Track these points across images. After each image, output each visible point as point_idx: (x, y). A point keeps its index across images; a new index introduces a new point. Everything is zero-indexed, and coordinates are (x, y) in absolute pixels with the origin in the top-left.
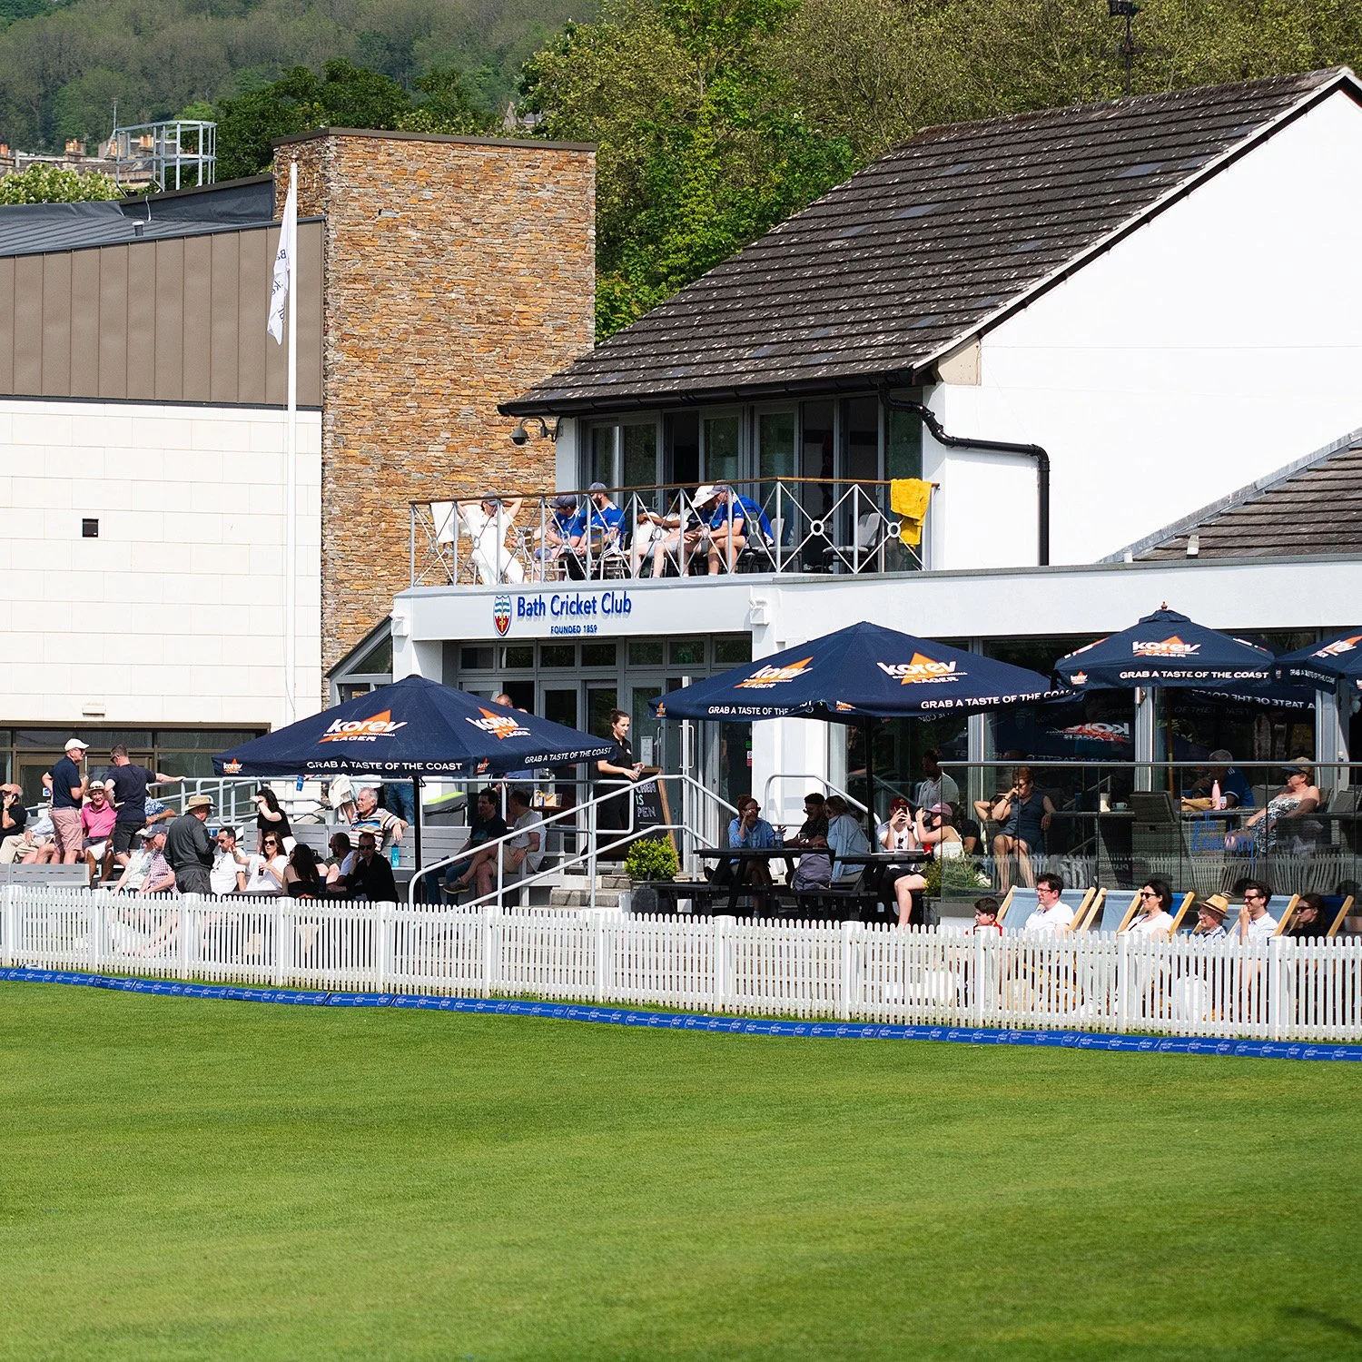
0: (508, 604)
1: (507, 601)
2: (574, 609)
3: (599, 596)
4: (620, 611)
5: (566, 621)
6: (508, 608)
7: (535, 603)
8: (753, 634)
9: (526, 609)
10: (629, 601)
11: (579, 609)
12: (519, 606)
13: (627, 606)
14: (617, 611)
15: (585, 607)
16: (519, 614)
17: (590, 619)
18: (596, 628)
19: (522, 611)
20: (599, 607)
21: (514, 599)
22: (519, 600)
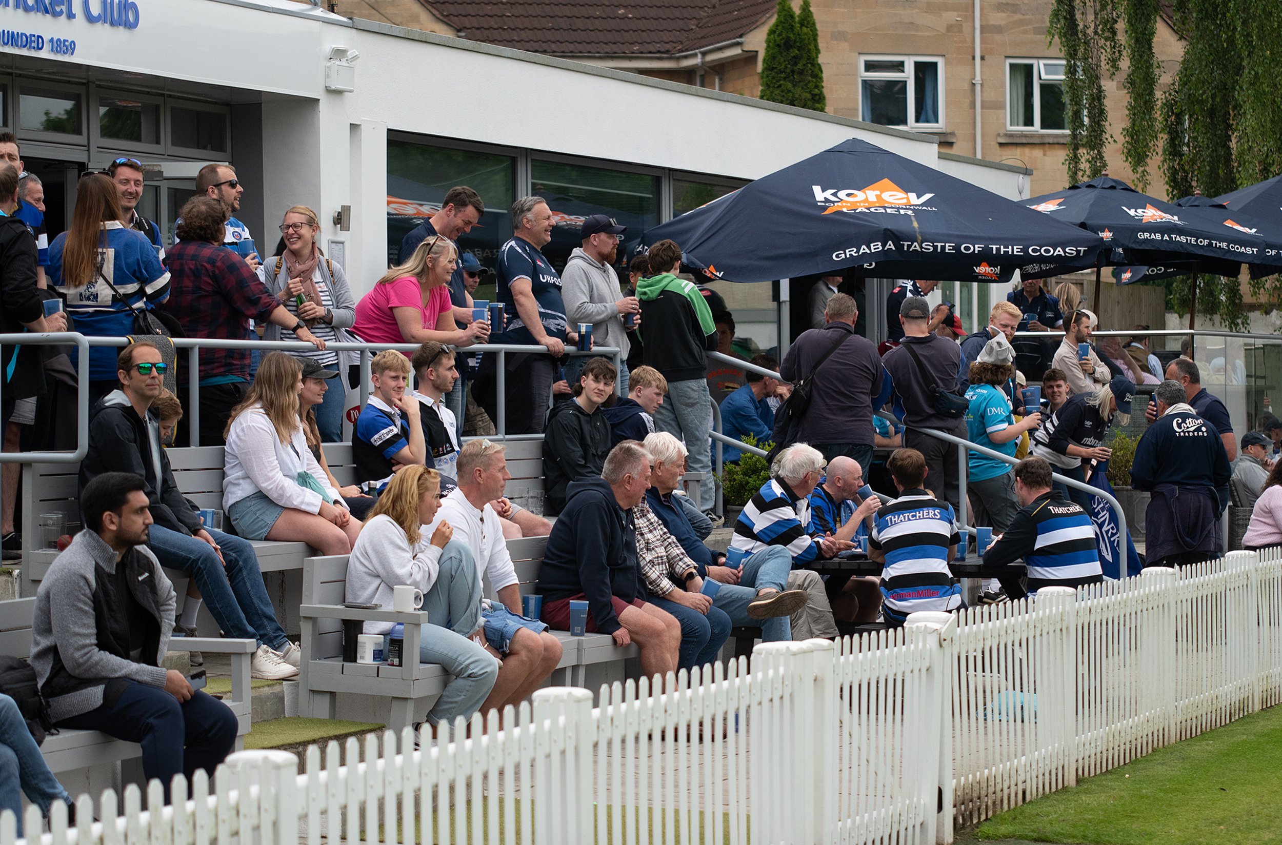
8: (321, 104)
10: (134, 7)
11: (40, 3)
13: (131, 16)
14: (112, 22)
15: (52, 1)
17: (61, 29)
18: (72, 48)
20: (78, 5)
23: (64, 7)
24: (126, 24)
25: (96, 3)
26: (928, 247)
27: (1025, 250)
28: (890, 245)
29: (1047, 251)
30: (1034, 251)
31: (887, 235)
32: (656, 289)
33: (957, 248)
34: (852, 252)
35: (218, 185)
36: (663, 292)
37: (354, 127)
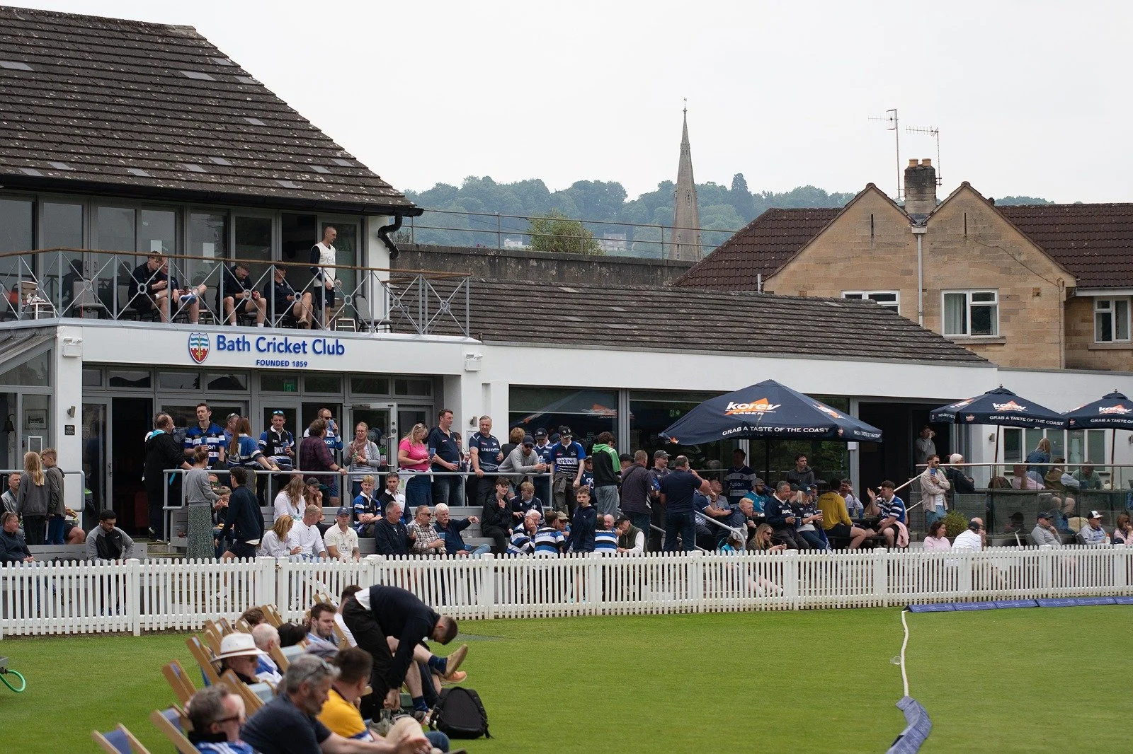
0: (206, 340)
1: (205, 337)
2: (282, 348)
3: (309, 341)
4: (333, 353)
5: (271, 356)
6: (206, 343)
7: (238, 342)
8: (462, 377)
9: (227, 345)
10: (342, 346)
11: (287, 348)
12: (219, 343)
13: (340, 350)
14: (329, 353)
15: (294, 348)
16: (219, 348)
17: (300, 357)
18: (306, 364)
19: (221, 346)
20: (309, 348)
21: (213, 339)
22: (219, 337)
23: (301, 350)
24: (338, 353)
25: (319, 347)
26: (761, 429)
27: (802, 430)
28: (746, 428)
29: (812, 430)
30: (806, 430)
31: (743, 424)
32: (599, 449)
33: (773, 429)
34: (730, 432)
35: (322, 417)
36: (601, 451)
37: (486, 385)
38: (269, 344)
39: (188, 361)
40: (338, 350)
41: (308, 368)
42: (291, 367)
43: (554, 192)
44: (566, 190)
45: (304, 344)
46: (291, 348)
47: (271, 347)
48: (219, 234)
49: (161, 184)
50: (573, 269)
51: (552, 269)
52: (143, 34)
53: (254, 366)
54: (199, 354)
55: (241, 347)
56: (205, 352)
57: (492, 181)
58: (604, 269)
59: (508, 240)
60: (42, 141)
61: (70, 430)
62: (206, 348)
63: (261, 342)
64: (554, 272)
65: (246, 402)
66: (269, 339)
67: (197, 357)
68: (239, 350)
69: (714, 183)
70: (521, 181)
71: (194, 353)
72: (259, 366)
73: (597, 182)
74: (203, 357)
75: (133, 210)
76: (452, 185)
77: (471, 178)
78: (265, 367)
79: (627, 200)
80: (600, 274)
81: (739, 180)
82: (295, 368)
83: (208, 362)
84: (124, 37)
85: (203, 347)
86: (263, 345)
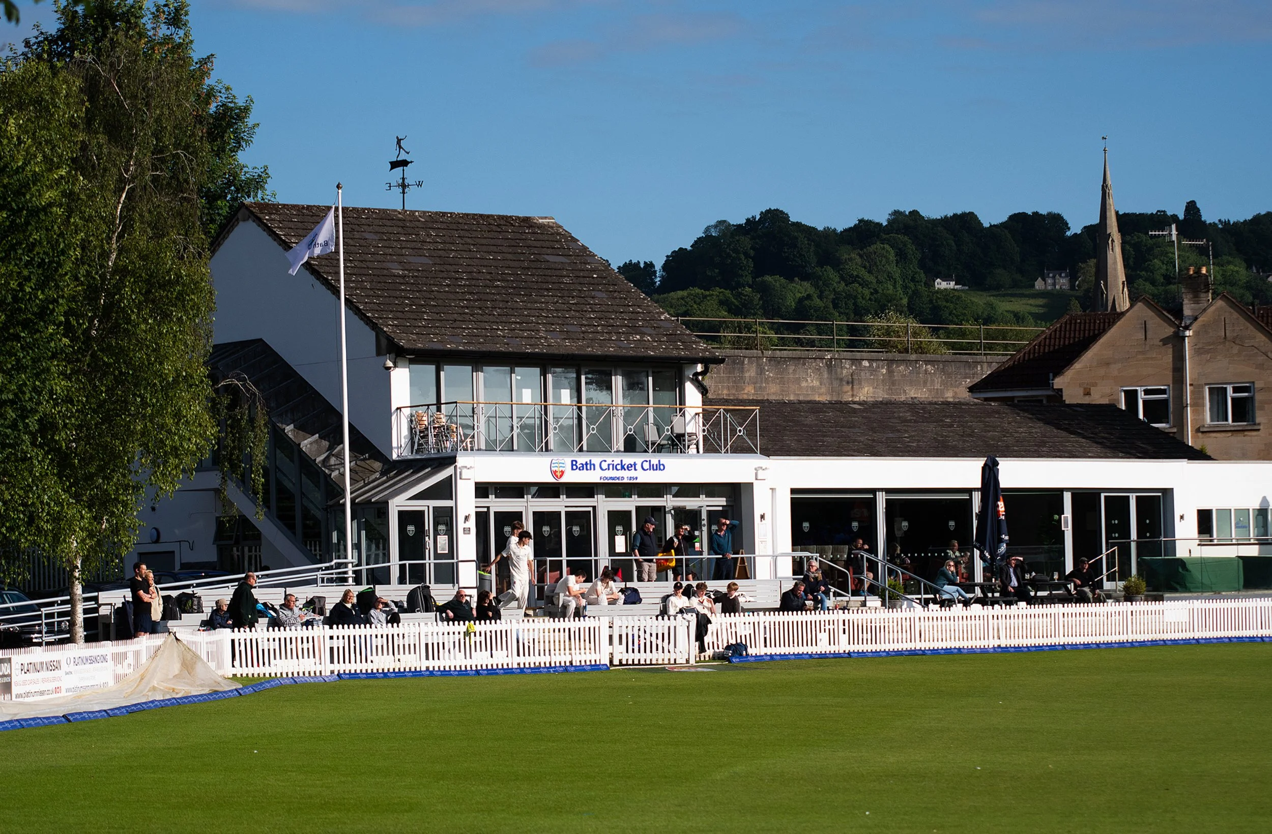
0: (563, 464)
1: (563, 462)
2: (619, 467)
3: (639, 462)
4: (657, 470)
5: (611, 474)
7: (586, 464)
8: (754, 484)
9: (579, 466)
10: (663, 465)
11: (623, 468)
12: (572, 465)
13: (662, 467)
14: (653, 470)
15: (628, 467)
16: (572, 469)
17: (632, 473)
18: (636, 478)
19: (574, 467)
20: (638, 467)
21: (568, 461)
22: (572, 461)
23: (633, 468)
24: (660, 469)
25: (646, 465)
37: (773, 490)
38: (609, 465)
39: (550, 479)
40: (659, 467)
41: (638, 481)
42: (625, 481)
43: (989, 226)
44: (1002, 224)
45: (635, 464)
46: (626, 467)
47: (611, 466)
48: (574, 383)
49: (528, 349)
50: (902, 368)
51: (883, 368)
52: (514, 226)
53: (598, 481)
54: (559, 474)
55: (589, 468)
56: (563, 472)
57: (920, 216)
58: (929, 366)
59: (938, 280)
60: (441, 321)
61: (467, 531)
62: (563, 469)
63: (603, 463)
64: (884, 371)
65: (594, 507)
66: (609, 461)
67: (557, 476)
68: (587, 469)
69: (1164, 212)
70: (952, 215)
71: (554, 473)
72: (602, 481)
73: (1036, 214)
74: (561, 476)
75: (509, 368)
76: (877, 221)
77: (896, 213)
78: (606, 481)
79: (1068, 233)
80: (926, 370)
81: (1192, 208)
82: (629, 481)
83: (565, 479)
84: (499, 230)
85: (561, 469)
86: (604, 466)
